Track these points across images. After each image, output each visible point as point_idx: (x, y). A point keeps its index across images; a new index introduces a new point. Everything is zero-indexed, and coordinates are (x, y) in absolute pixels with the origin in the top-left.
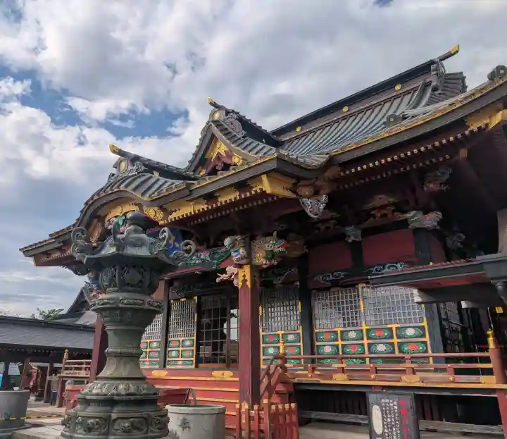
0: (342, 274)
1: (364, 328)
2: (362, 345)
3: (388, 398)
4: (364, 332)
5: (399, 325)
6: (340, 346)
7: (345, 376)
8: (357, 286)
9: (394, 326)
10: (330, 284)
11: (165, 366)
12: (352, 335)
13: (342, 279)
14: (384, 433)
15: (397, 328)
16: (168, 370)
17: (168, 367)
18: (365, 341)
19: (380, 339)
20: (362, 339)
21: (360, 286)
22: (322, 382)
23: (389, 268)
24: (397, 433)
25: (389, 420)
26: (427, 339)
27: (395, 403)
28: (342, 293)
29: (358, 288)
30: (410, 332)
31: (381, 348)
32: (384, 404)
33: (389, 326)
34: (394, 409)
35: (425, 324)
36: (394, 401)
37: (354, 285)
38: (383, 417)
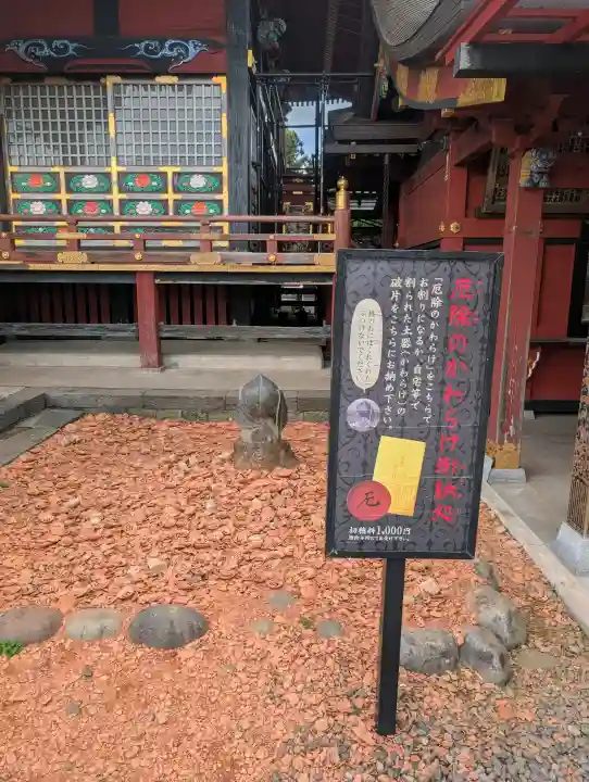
0: (72, 46)
1: (114, 169)
2: (109, 203)
3: (413, 275)
4: (115, 178)
5: (178, 170)
6: (64, 204)
7: (84, 256)
8: (102, 80)
9: (170, 170)
10: (43, 67)
12: (90, 182)
13: (72, 57)
14: (381, 382)
15: (174, 173)
18: (116, 196)
19: (142, 192)
20: (109, 191)
21: (110, 81)
22: (33, 267)
23: (171, 49)
24: (425, 382)
25: (405, 343)
26: (225, 196)
27: (437, 288)
28: (70, 93)
29: (105, 87)
30: (198, 182)
31: (144, 209)
32: (396, 295)
33: (162, 169)
34: (429, 309)
35: (224, 169)
36: (431, 283)
37: (96, 77)
38: (387, 336)
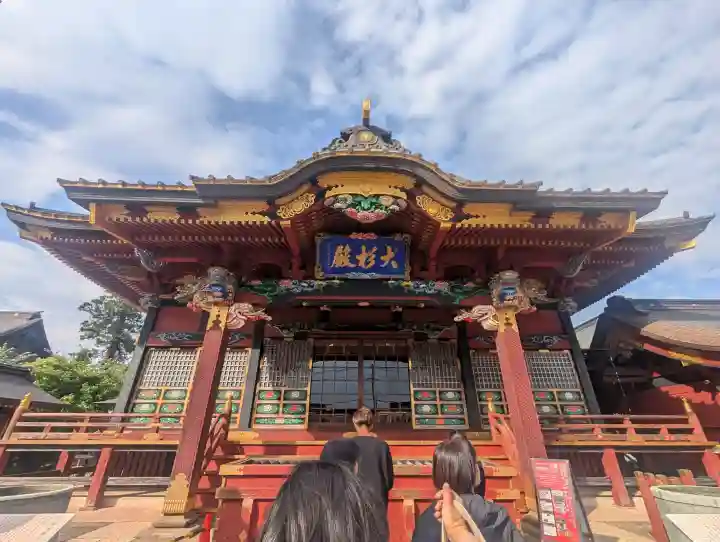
9: (554, 391)
11: (250, 426)
16: (256, 431)
17: (255, 426)
19: (543, 401)
33: (551, 390)
35: (580, 389)
